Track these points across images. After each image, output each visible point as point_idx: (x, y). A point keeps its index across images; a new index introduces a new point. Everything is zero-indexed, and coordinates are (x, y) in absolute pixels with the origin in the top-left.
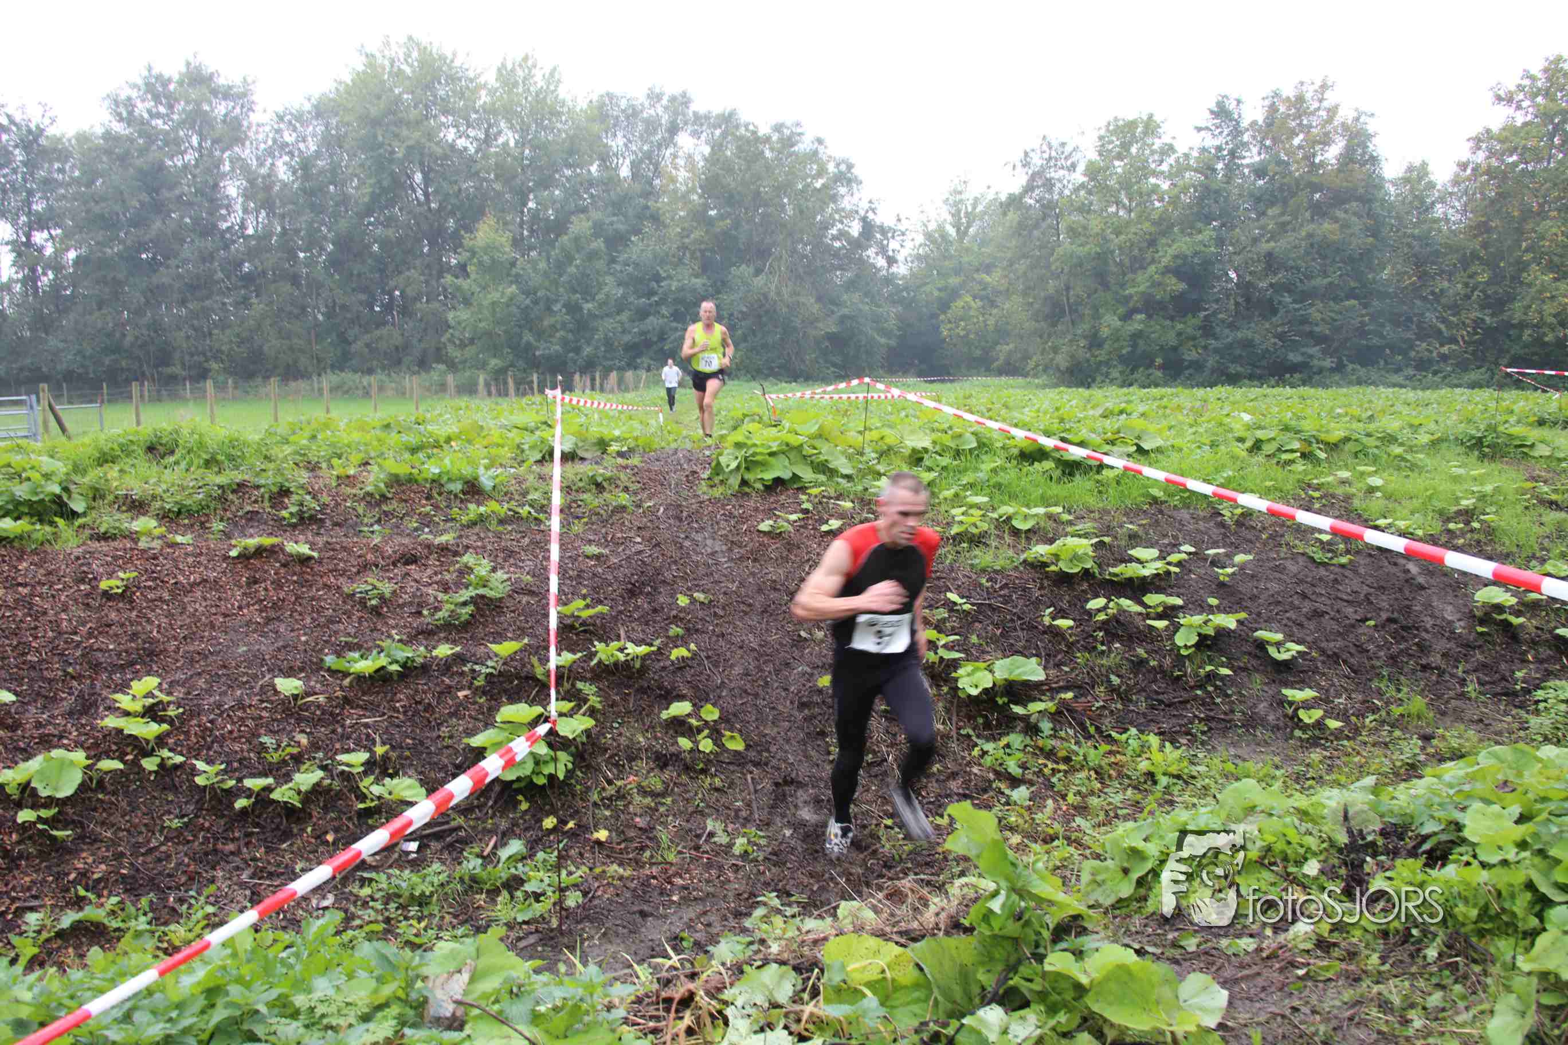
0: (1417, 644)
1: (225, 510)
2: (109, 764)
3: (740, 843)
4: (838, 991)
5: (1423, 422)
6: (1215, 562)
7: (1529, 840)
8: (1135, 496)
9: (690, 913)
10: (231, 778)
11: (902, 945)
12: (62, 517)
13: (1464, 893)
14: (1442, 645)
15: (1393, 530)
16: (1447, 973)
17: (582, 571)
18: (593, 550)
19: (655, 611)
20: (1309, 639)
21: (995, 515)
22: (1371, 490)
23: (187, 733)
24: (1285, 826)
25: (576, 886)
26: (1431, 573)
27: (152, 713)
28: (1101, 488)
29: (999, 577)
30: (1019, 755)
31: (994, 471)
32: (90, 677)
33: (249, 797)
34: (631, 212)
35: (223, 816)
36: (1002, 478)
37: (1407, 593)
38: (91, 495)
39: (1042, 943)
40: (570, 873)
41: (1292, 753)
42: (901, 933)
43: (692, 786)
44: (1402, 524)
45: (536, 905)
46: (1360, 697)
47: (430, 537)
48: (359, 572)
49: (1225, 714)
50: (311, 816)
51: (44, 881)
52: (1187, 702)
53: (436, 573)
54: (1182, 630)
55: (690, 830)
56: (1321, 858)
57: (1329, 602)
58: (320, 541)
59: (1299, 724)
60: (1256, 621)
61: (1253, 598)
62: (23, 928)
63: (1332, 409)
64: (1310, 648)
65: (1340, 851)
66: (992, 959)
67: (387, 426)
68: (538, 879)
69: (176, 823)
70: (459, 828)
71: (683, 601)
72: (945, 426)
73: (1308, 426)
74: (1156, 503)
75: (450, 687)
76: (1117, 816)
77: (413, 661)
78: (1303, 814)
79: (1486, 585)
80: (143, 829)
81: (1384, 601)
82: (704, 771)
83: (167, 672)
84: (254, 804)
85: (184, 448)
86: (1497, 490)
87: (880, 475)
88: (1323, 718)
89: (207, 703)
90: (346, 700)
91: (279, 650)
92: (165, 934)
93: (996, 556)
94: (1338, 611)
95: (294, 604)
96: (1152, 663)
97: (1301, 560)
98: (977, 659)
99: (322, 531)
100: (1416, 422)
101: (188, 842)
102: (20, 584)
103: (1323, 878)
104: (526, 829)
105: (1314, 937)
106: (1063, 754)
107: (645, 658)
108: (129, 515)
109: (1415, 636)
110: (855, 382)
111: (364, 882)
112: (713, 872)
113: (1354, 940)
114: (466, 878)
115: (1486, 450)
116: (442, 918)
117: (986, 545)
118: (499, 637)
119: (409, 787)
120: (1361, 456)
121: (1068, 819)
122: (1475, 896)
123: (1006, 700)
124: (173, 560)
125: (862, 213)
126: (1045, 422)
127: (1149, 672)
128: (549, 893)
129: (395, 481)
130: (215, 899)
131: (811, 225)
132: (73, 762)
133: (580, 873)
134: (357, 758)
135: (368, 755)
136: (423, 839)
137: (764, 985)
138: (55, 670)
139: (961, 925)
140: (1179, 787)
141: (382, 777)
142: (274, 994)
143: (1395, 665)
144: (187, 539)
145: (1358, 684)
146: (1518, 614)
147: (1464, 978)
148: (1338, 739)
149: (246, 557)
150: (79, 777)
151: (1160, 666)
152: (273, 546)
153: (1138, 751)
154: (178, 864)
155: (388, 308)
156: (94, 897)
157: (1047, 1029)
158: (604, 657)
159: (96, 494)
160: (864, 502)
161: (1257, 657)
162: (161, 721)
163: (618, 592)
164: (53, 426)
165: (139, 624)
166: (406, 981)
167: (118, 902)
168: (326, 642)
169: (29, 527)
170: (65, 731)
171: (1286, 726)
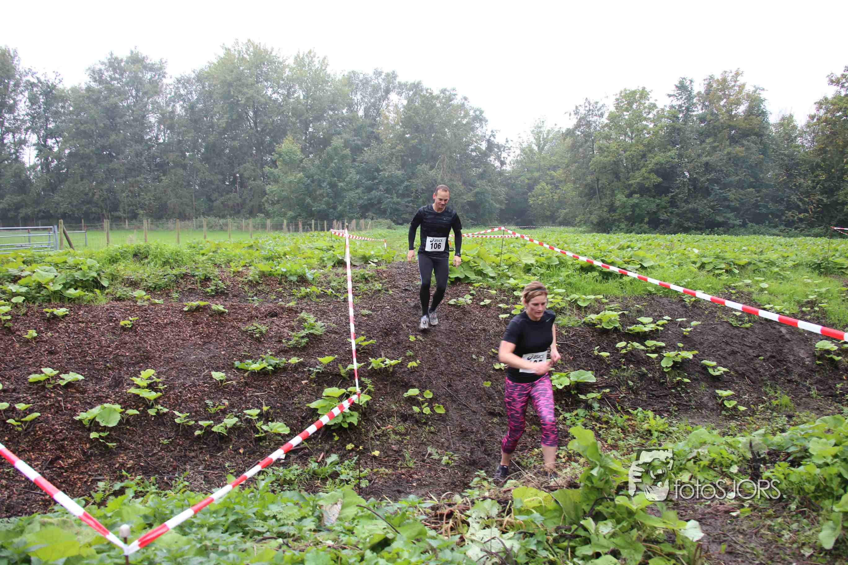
0: (785, 369)
1: (178, 287)
2: (131, 412)
3: (445, 459)
4: (520, 510)
5: (790, 255)
6: (681, 325)
7: (839, 454)
8: (640, 291)
9: (422, 491)
10: (192, 420)
11: (547, 492)
12: (97, 288)
13: (808, 479)
14: (798, 370)
15: (773, 310)
16: (800, 515)
17: (361, 322)
18: (365, 312)
19: (398, 343)
20: (730, 365)
21: (569, 299)
22: (762, 290)
23: (169, 398)
24: (721, 449)
25: (365, 477)
26: (793, 333)
27: (152, 387)
28: (622, 286)
29: (571, 330)
30: (583, 420)
31: (568, 276)
32: (118, 369)
33: (201, 430)
34: (364, 135)
35: (188, 439)
36: (572, 280)
37: (780, 342)
38: (111, 278)
40: (361, 471)
41: (721, 422)
43: (420, 431)
44: (778, 308)
45: (346, 486)
46: (756, 395)
47: (284, 303)
48: (248, 320)
49: (687, 402)
50: (231, 440)
51: (103, 467)
52: (666, 395)
53: (287, 322)
54: (665, 359)
55: (420, 452)
56: (740, 464)
57: (740, 347)
58: (228, 304)
59: (724, 408)
60: (702, 356)
61: (701, 344)
62: (97, 489)
63: (740, 247)
64: (730, 370)
65: (748, 461)
66: (588, 499)
67: (251, 247)
68: (346, 474)
69: (166, 442)
70: (305, 448)
71: (412, 338)
72: (540, 253)
73: (729, 256)
74: (651, 294)
75: (297, 378)
76: (632, 451)
77: (279, 365)
78: (730, 445)
79: (821, 340)
80: (150, 444)
81: (768, 347)
82: (425, 423)
83: (156, 367)
84: (204, 433)
85: (152, 255)
86: (828, 291)
87: (510, 277)
88: (737, 405)
89: (177, 382)
90: (246, 384)
91: (211, 358)
92: (166, 495)
93: (569, 319)
94: (745, 351)
95: (217, 335)
96: (650, 375)
97: (725, 325)
98: (561, 371)
99: (228, 299)
100: (786, 255)
101: (172, 451)
102: (80, 322)
103: (740, 474)
104: (338, 450)
106: (604, 419)
107: (395, 366)
108: (130, 288)
109: (785, 365)
110: (496, 229)
112: (432, 473)
114: (311, 472)
115: (823, 270)
117: (565, 314)
118: (322, 354)
119: (281, 427)
120: (757, 272)
122: (813, 480)
123: (576, 392)
124: (156, 312)
125: (487, 137)
126: (593, 251)
127: (648, 380)
128: (353, 480)
129: (263, 275)
130: (187, 479)
131: (460, 143)
132: (115, 410)
133: (366, 472)
134: (254, 412)
135: (259, 411)
136: (288, 453)
137: (485, 508)
138: (101, 365)
139: (572, 485)
140: (663, 437)
141: (266, 422)
142: (255, 510)
143: (774, 379)
144: (161, 301)
145: (754, 389)
146: (838, 355)
147: (808, 517)
148: (744, 416)
149: (192, 311)
150: (118, 417)
151: (654, 377)
152: (205, 306)
153: (643, 419)
154: (168, 462)
155: (233, 183)
156: (129, 475)
157: (617, 529)
158: (373, 365)
159: (113, 278)
160: (501, 291)
161: (703, 374)
162: (156, 391)
163: (380, 333)
164: (65, 242)
165: (140, 343)
166: (313, 507)
167: (141, 479)
168: (234, 354)
169: (82, 293)
170: (108, 395)
171: (718, 409)
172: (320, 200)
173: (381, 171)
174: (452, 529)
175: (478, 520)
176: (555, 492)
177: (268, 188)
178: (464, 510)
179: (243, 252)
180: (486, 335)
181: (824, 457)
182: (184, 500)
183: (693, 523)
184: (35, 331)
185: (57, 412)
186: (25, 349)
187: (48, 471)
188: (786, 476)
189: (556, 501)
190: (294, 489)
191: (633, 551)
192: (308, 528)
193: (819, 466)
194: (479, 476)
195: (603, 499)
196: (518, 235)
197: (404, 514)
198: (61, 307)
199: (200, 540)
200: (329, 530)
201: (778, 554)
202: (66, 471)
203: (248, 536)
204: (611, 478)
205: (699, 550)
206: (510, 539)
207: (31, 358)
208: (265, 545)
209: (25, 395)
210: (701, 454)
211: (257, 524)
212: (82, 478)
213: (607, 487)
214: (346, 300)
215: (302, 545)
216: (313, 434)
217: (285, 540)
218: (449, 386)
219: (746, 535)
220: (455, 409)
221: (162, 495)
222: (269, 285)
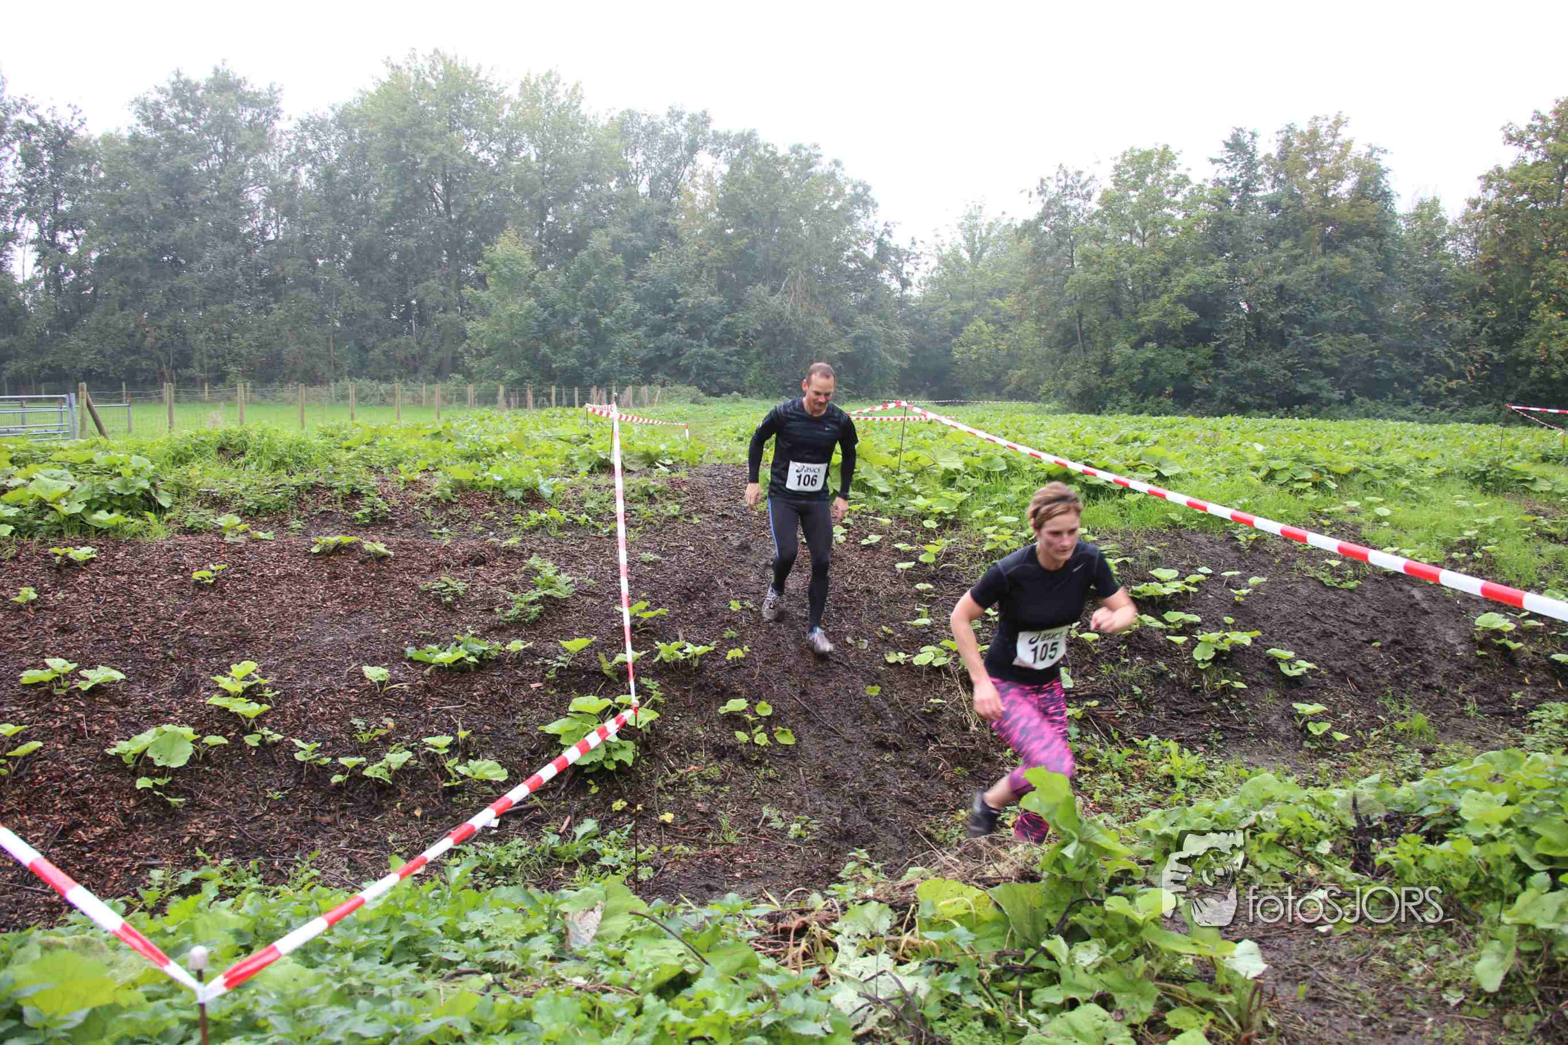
0: (1420, 665)
1: (301, 509)
2: (213, 740)
3: (795, 827)
4: (931, 922)
5: (1431, 455)
6: (1231, 583)
7: (1512, 819)
8: (1155, 520)
9: (752, 888)
10: (326, 756)
11: (981, 889)
12: (150, 510)
13: (1458, 865)
14: (1443, 667)
16: (1441, 931)
17: (640, 576)
18: (648, 556)
19: (710, 614)
20: (1319, 658)
21: (1024, 535)
22: (1379, 520)
23: (283, 714)
24: (1300, 810)
25: (645, 861)
26: (1435, 600)
27: (251, 693)
28: (1123, 511)
31: (1023, 492)
32: (188, 660)
33: (343, 773)
34: (649, 229)
35: (319, 790)
37: (1411, 617)
38: (176, 491)
40: (640, 851)
41: (1301, 762)
43: (748, 776)
44: (1407, 552)
45: (613, 876)
46: (1365, 713)
47: (497, 540)
48: (431, 571)
49: (1240, 724)
50: (400, 794)
51: (161, 842)
52: (1203, 713)
53: (503, 574)
54: (1200, 645)
55: (748, 816)
56: (1334, 839)
57: (1337, 624)
58: (394, 541)
59: (1307, 735)
60: (1269, 640)
61: (1267, 618)
62: (148, 882)
63: (1341, 441)
64: (1319, 666)
65: (1349, 833)
66: (1058, 903)
67: (437, 435)
68: (612, 855)
69: (277, 795)
70: (536, 808)
71: (735, 606)
72: (972, 449)
73: (1319, 457)
74: (1175, 526)
75: (522, 679)
76: (1139, 813)
77: (489, 654)
78: (1317, 804)
79: (1486, 612)
80: (248, 800)
81: (1389, 624)
82: (758, 763)
83: (260, 658)
84: (349, 779)
85: (254, 450)
86: (1499, 522)
87: (915, 494)
88: (1330, 730)
89: (300, 685)
90: (428, 689)
91: (362, 640)
92: (277, 893)
94: (1346, 633)
95: (373, 598)
96: (1172, 676)
97: (1311, 582)
99: (393, 532)
100: (1423, 456)
101: (289, 812)
102: (118, 573)
103: (1335, 857)
104: (596, 811)
106: (1088, 756)
107: (703, 657)
108: (212, 511)
109: (1419, 657)
110: (892, 405)
112: (771, 853)
114: (547, 851)
115: (1489, 484)
116: (527, 886)
118: (569, 635)
119: (492, 768)
120: (1369, 486)
122: (1467, 867)
124: (258, 554)
125: (877, 235)
126: (1070, 447)
127: (1169, 683)
128: (624, 866)
129: (459, 487)
130: (318, 864)
131: (827, 247)
132: (183, 736)
133: (649, 851)
135: (451, 739)
136: (504, 817)
137: (865, 919)
138: (155, 655)
139: (1028, 876)
140: (1196, 790)
141: (465, 758)
142: (442, 920)
143: (1399, 684)
144: (269, 535)
145: (1363, 701)
146: (1516, 639)
147: (1457, 934)
148: (1344, 750)
149: (326, 554)
150: (189, 750)
151: (1179, 679)
152: (350, 544)
153: (1158, 756)
154: (282, 832)
155: (405, 317)
156: (208, 858)
157: (1108, 956)
158: (664, 656)
159: (180, 491)
160: (900, 519)
161: (1270, 673)
162: (260, 703)
163: (676, 596)
164: (91, 424)
165: (231, 613)
166: (549, 915)
167: (232, 864)
168: (406, 634)
169: (122, 520)
170: (171, 708)
171: (1296, 737)
172: (567, 349)
173: (681, 295)
174: (805, 956)
175: (853, 940)
176: (996, 888)
177: (469, 326)
178: (828, 922)
179: (423, 444)
180: (871, 601)
181: (1487, 826)
182: (310, 902)
183: (1247, 945)
184: (32, 589)
185: (74, 740)
186: (15, 622)
187: (57, 849)
188: (1418, 860)
189: (997, 905)
190: (515, 884)
191: (1137, 998)
192: (541, 954)
193: (1477, 842)
194: (856, 859)
195: (1083, 901)
196: (931, 416)
197: (717, 928)
198: (82, 545)
199: (340, 977)
200: (579, 958)
201: (1401, 1001)
202: (91, 850)
203: (430, 969)
204: (1099, 863)
205: (1257, 996)
206: (912, 974)
207: (25, 639)
208: (460, 985)
209: (14, 708)
210: (1265, 819)
211: (446, 947)
212: (121, 863)
213: (1091, 880)
214: (612, 535)
215: (527, 985)
216: (552, 780)
217: (498, 977)
218: (803, 693)
219: (1343, 967)
220: (814, 736)
221: (271, 893)
222: (470, 506)
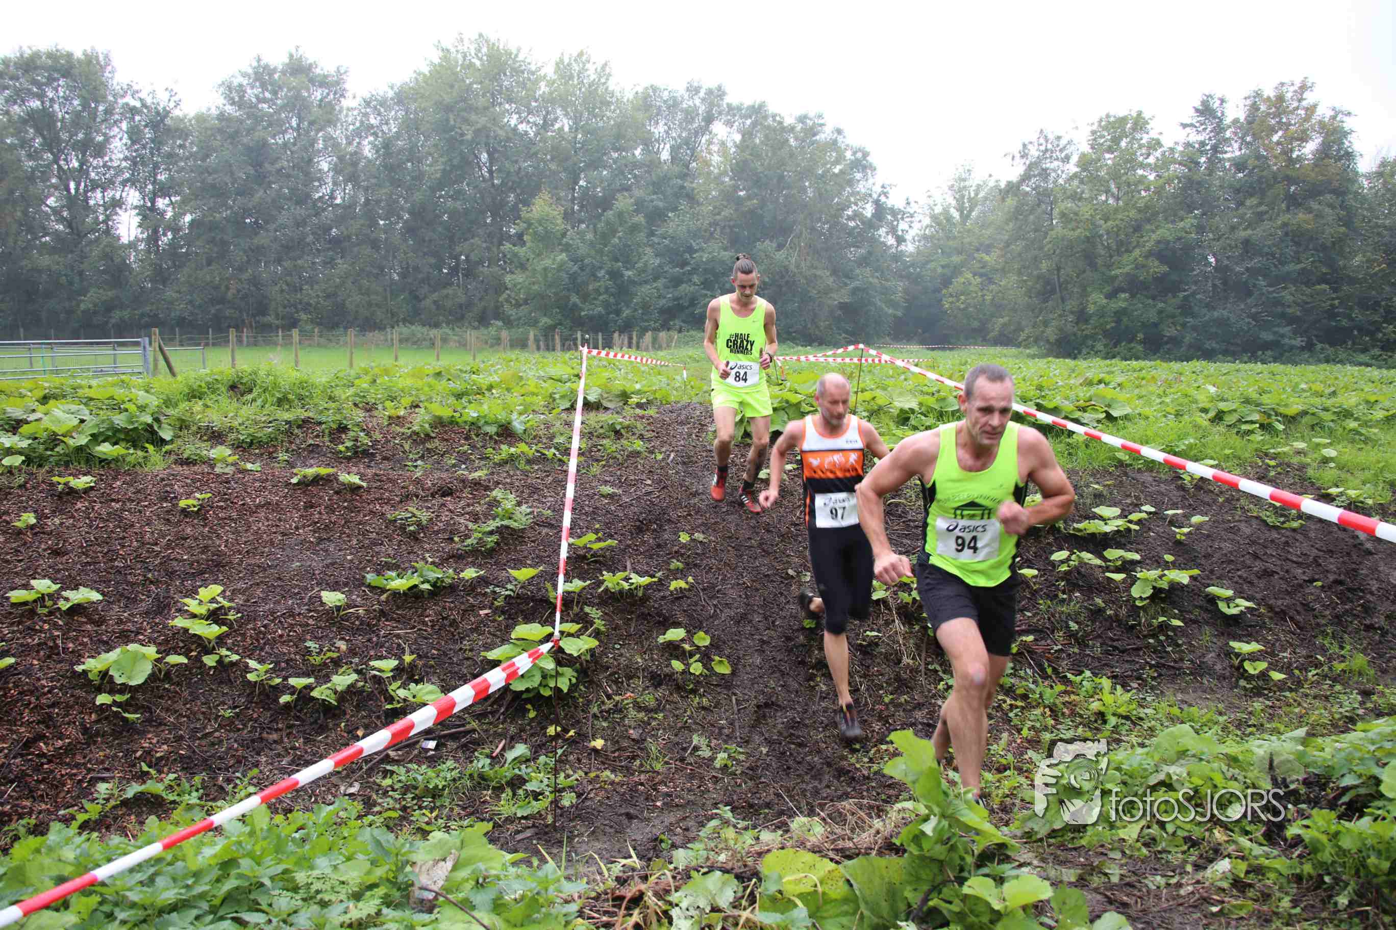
0: (1362, 605)
1: (291, 443)
2: (174, 659)
3: (721, 757)
4: (773, 900)
5: (1381, 398)
6: (1173, 522)
8: (1101, 460)
9: (670, 818)
10: (278, 676)
11: (837, 862)
12: (152, 444)
14: (1385, 607)
15: (1344, 498)
17: (596, 508)
18: (608, 489)
19: (659, 546)
20: (1258, 596)
22: (1326, 461)
23: (244, 635)
24: (1213, 770)
25: (571, 787)
27: (215, 616)
28: (1072, 451)
32: (166, 582)
33: (292, 694)
34: (669, 191)
35: (270, 709)
37: (1355, 557)
38: (178, 425)
39: (967, 868)
40: (568, 776)
41: (1236, 701)
42: (837, 850)
43: (682, 704)
44: (1352, 493)
45: (534, 803)
46: (1304, 652)
47: (466, 472)
48: (401, 502)
49: (1175, 661)
50: (345, 713)
51: (116, 756)
52: (1138, 649)
53: (468, 505)
54: (1138, 583)
55: (678, 744)
57: (1279, 563)
58: (370, 472)
59: (1244, 674)
60: (1209, 578)
61: (1207, 556)
62: (95, 795)
63: (1297, 384)
64: (1259, 604)
66: (918, 879)
67: (438, 374)
68: (538, 781)
69: (228, 713)
70: (474, 731)
71: (684, 538)
72: (931, 390)
73: (1269, 400)
74: (1122, 465)
75: (473, 606)
77: (443, 581)
80: (201, 717)
81: (1332, 564)
82: (694, 691)
83: (231, 582)
84: (297, 700)
85: (261, 387)
88: (1267, 670)
89: (262, 609)
90: (382, 613)
91: (328, 566)
94: (1287, 571)
95: (343, 526)
96: (1110, 612)
97: (1254, 523)
99: (372, 464)
100: (1372, 399)
102: (113, 500)
104: (532, 735)
105: (1229, 875)
106: (1020, 691)
107: (648, 587)
108: (209, 444)
109: (1361, 598)
110: (851, 348)
111: (386, 774)
112: (695, 782)
113: (1269, 882)
114: (476, 775)
116: (452, 810)
118: (519, 564)
119: (431, 692)
120: (1317, 428)
121: (1020, 752)
122: (1387, 849)
124: (243, 484)
125: (875, 196)
126: (1023, 388)
127: (1106, 620)
128: (547, 793)
129: (439, 423)
130: (257, 781)
131: (829, 206)
132: (145, 656)
133: (577, 777)
134: (388, 665)
137: (706, 889)
138: (136, 577)
140: (1127, 727)
141: (408, 682)
142: (276, 871)
143: (1339, 624)
144: (256, 466)
145: (1302, 640)
148: (1280, 690)
149: (305, 484)
150: (149, 669)
151: (1116, 615)
152: (329, 475)
153: (1091, 693)
154: (229, 749)
155: (455, 271)
156: (154, 773)
158: (610, 585)
159: (182, 425)
161: (1208, 612)
162: (221, 623)
163: (628, 528)
164: (162, 363)
165: (210, 538)
167: (176, 779)
168: (369, 561)
169: (124, 452)
170: (141, 628)
171: (1232, 675)
175: (692, 912)
176: (853, 861)
184: (32, 515)
185: (49, 657)
186: (14, 545)
187: (18, 760)
188: (1332, 837)
194: (718, 817)
198: (85, 475)
202: (49, 762)
207: (20, 561)
210: (1175, 778)
212: (75, 775)
221: (206, 809)
222: (447, 440)
